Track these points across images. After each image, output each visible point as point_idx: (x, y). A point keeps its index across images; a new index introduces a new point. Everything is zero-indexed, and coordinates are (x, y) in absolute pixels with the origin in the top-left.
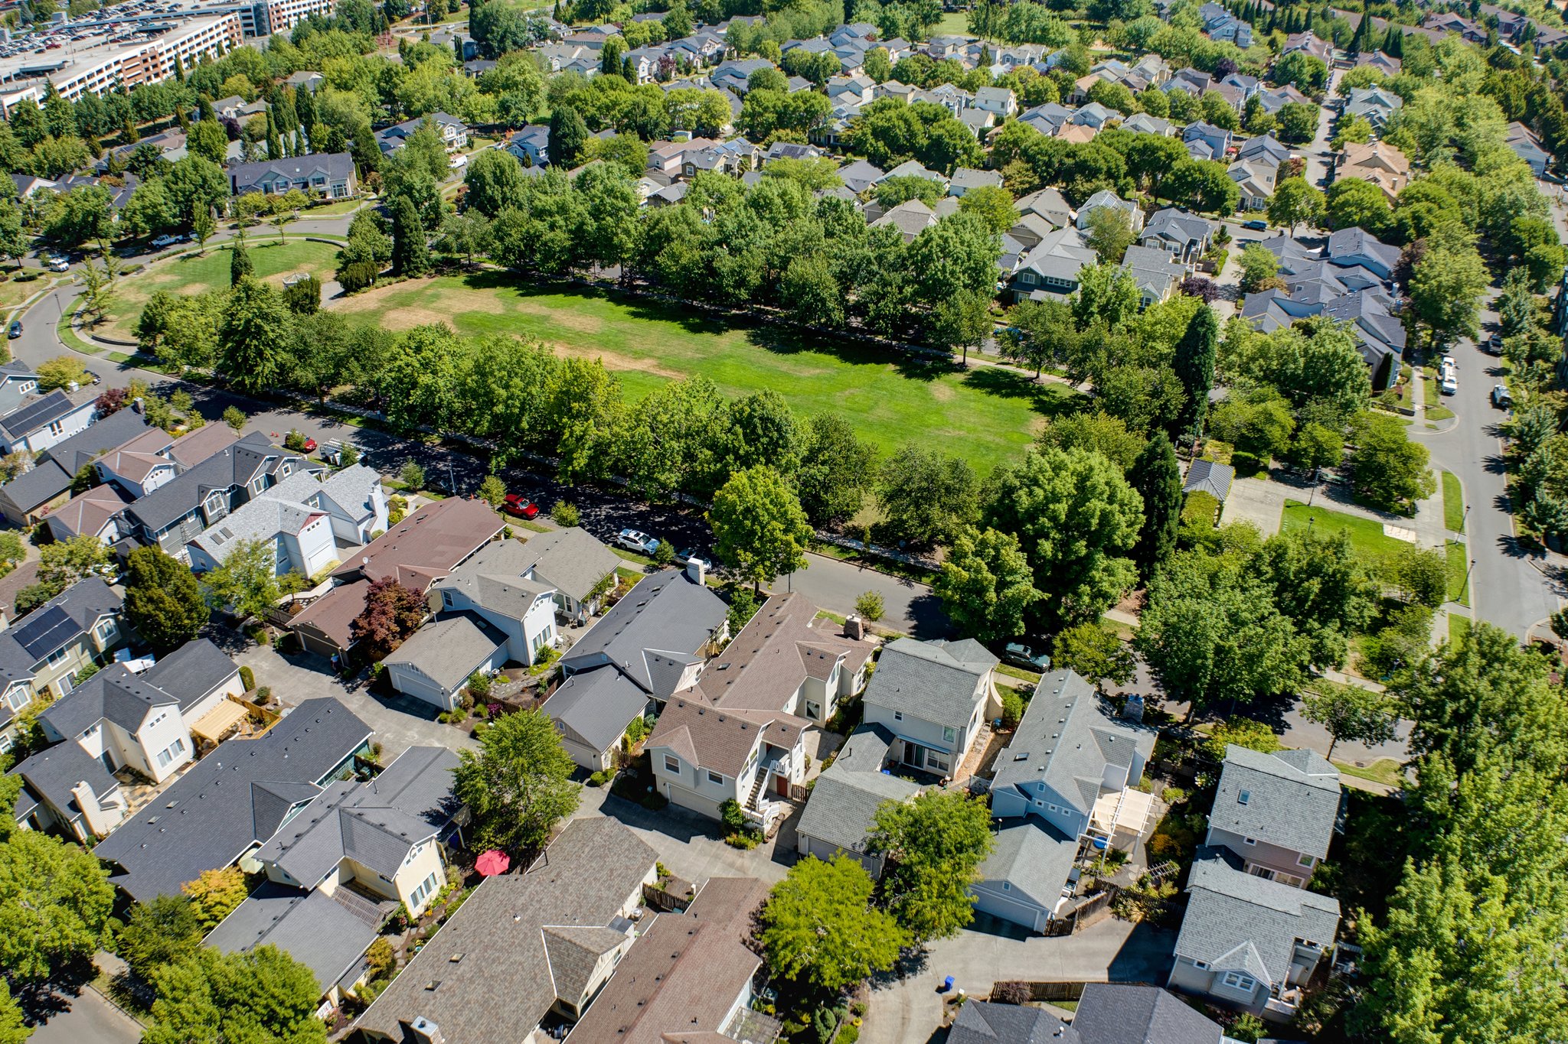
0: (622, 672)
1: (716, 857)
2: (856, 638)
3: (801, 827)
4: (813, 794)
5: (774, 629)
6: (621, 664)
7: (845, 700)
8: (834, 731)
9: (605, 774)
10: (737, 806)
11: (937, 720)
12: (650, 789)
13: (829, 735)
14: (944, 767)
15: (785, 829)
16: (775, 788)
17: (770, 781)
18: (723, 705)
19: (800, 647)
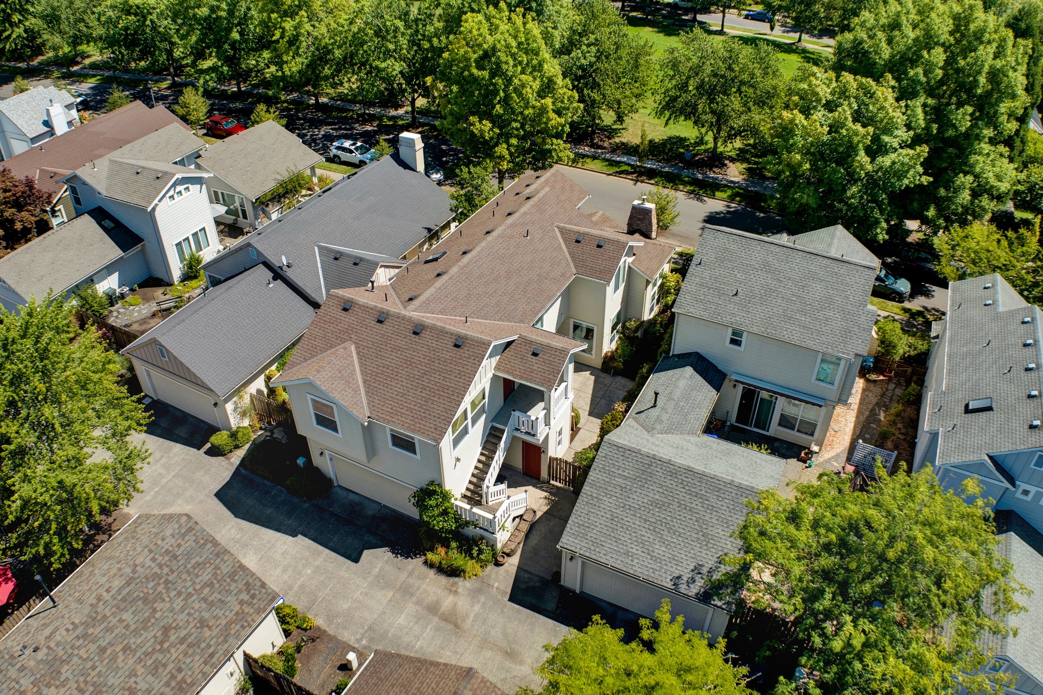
0: (278, 274)
1: (406, 591)
2: (647, 235)
3: (568, 541)
4: (592, 475)
5: (521, 205)
6: (275, 262)
7: (632, 324)
8: (617, 373)
9: (234, 435)
10: (446, 496)
11: (810, 344)
12: (301, 461)
13: (607, 379)
14: (809, 429)
15: (534, 540)
16: (518, 463)
17: (509, 450)
18: (425, 307)
19: (563, 231)
